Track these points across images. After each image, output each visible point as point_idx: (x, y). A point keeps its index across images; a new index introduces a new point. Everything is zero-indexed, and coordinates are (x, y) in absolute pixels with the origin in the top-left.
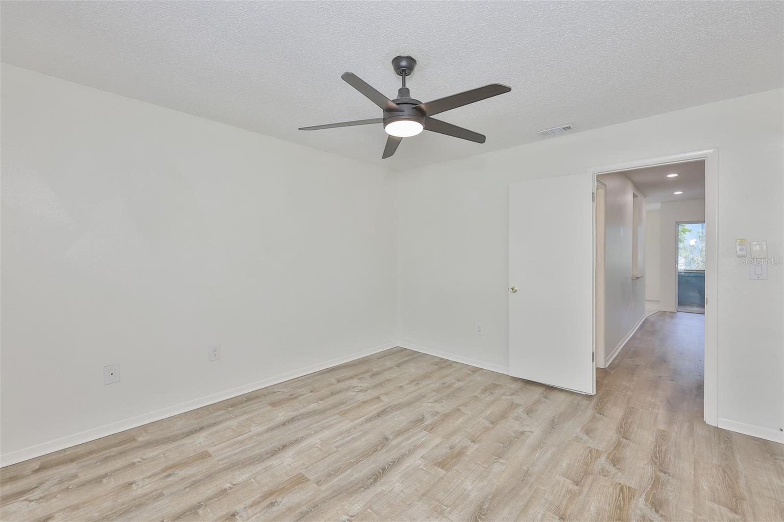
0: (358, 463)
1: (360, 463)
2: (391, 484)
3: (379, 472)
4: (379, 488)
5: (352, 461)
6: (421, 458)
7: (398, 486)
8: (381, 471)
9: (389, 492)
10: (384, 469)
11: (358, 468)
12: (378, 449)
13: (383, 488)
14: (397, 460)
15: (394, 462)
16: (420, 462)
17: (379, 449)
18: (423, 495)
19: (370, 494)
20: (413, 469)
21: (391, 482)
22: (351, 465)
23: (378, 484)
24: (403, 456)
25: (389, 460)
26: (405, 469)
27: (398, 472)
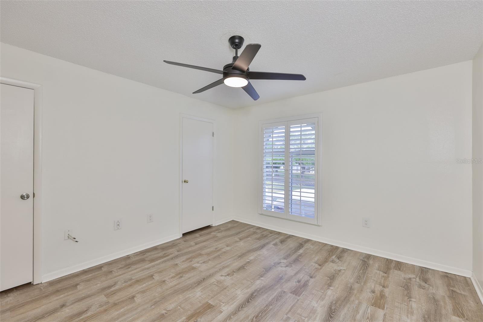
0: (267, 305)
1: (265, 305)
2: (243, 293)
3: (251, 300)
4: (250, 291)
5: (271, 307)
6: (223, 312)
7: (239, 292)
8: (250, 301)
9: (243, 289)
10: (248, 302)
11: (265, 302)
12: (256, 318)
13: (247, 291)
14: (240, 309)
15: (242, 307)
16: (224, 308)
17: (254, 318)
18: (225, 288)
19: (253, 288)
20: (229, 303)
21: (243, 294)
22: (270, 304)
23: (250, 293)
24: (236, 313)
25: (245, 309)
26: (234, 302)
27: (239, 300)
